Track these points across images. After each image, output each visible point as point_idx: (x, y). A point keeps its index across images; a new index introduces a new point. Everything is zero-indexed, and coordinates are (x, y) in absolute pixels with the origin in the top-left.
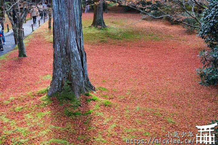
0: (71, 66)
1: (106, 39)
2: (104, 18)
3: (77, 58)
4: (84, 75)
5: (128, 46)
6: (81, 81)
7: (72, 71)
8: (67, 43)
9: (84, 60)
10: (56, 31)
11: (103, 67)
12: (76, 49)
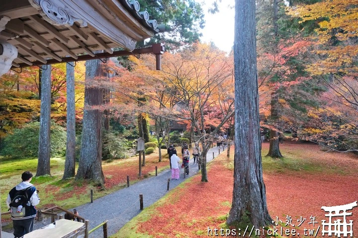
0: (250, 197)
1: (283, 170)
2: (280, 148)
3: (256, 189)
4: (263, 207)
5: (309, 178)
6: (260, 213)
7: (251, 202)
8: (247, 174)
9: (263, 192)
10: (237, 162)
11: (282, 199)
12: (256, 180)
